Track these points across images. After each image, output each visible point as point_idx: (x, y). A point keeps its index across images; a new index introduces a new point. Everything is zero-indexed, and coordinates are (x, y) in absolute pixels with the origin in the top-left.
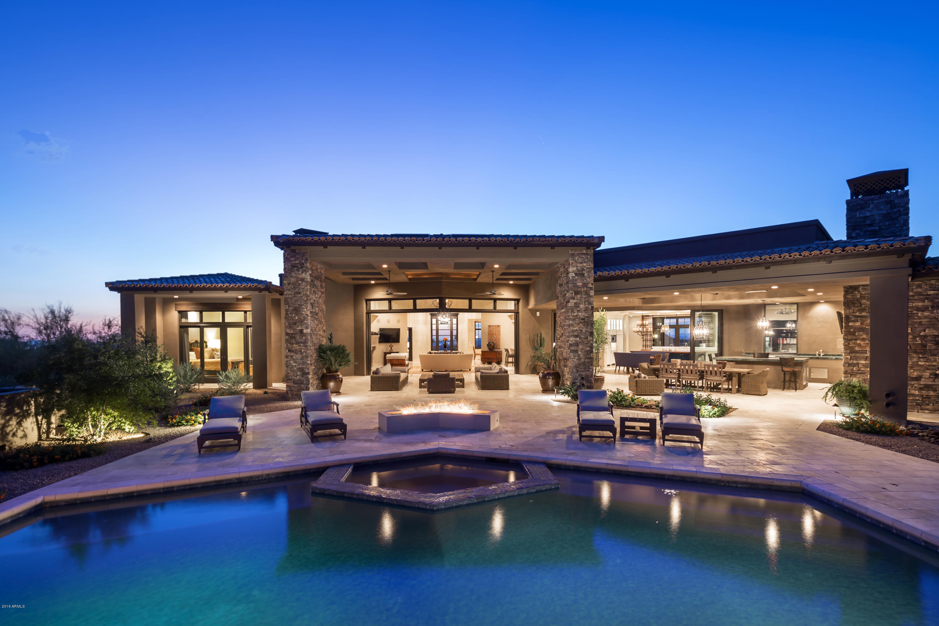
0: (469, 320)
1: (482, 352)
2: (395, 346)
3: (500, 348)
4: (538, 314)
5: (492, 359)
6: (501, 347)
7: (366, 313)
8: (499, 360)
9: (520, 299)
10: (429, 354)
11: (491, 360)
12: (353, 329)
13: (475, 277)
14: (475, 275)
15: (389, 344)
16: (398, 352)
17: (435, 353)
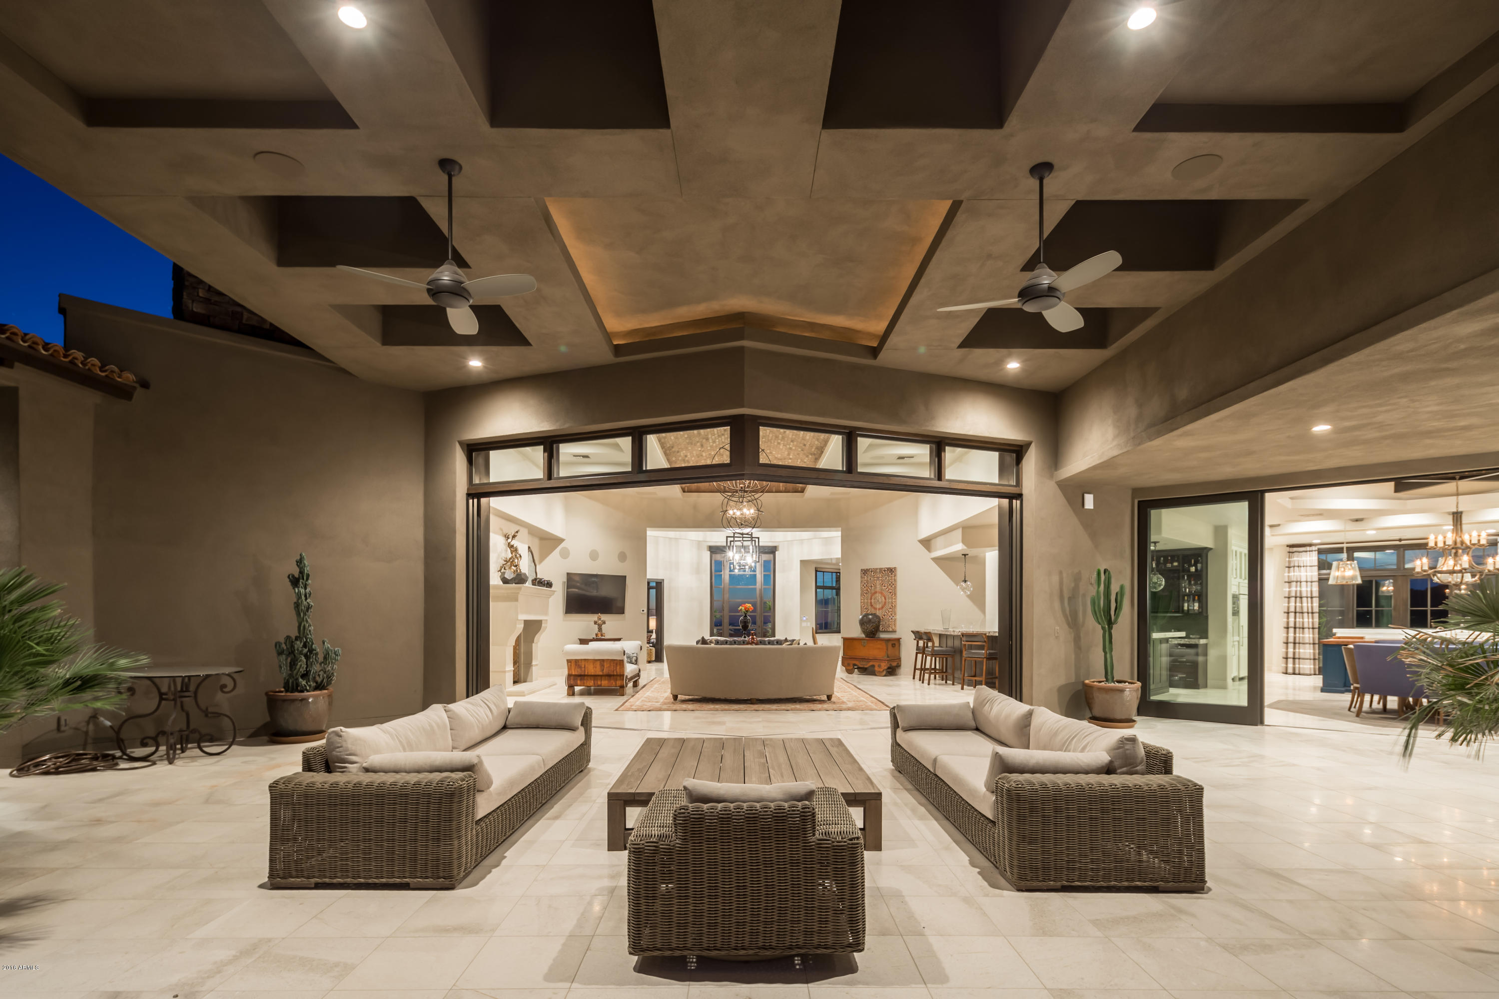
0: (804, 563)
1: (846, 640)
2: (611, 623)
3: (894, 631)
4: (1089, 502)
5: (875, 659)
6: (898, 629)
7: (470, 495)
8: (894, 664)
9: (1028, 444)
10: (700, 646)
11: (871, 663)
12: (421, 553)
13: (875, 345)
14: (871, 335)
15: (595, 617)
16: (619, 640)
17: (717, 642)
